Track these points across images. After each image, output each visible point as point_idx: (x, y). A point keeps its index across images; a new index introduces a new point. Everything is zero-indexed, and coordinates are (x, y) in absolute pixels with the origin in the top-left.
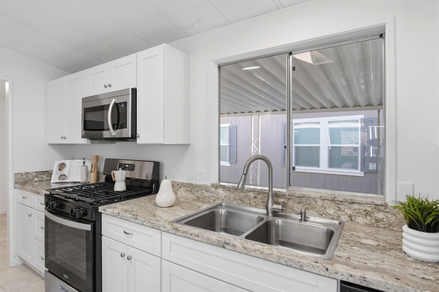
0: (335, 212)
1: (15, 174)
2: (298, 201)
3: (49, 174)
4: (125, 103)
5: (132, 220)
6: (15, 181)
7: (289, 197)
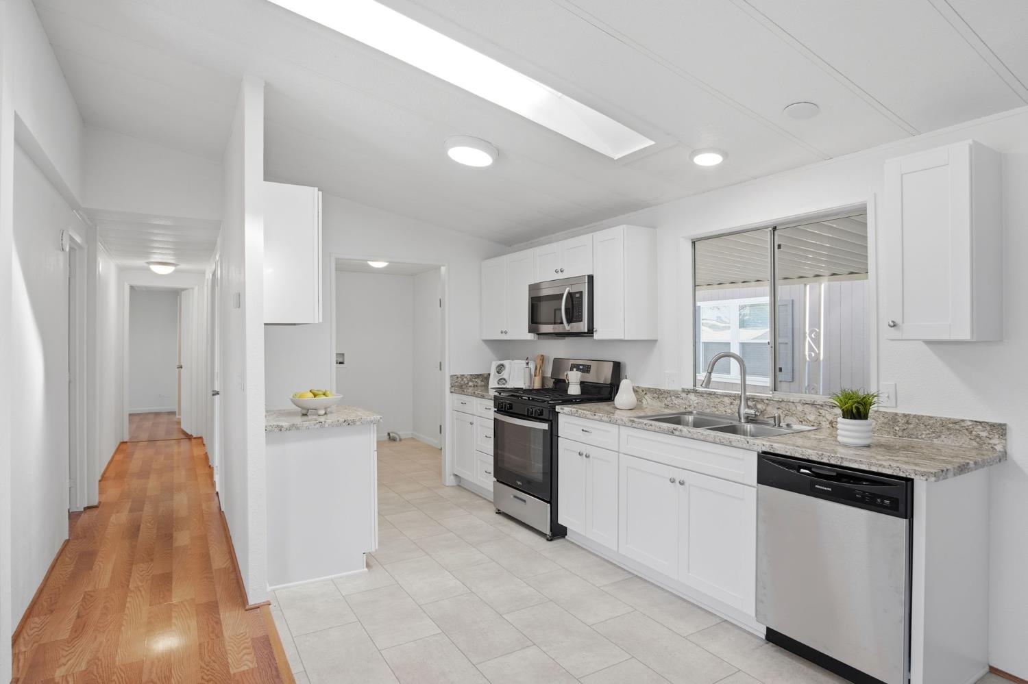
0: (816, 418)
1: (452, 376)
2: (777, 406)
3: (486, 378)
4: (581, 293)
5: (592, 417)
6: (451, 384)
7: (767, 402)
